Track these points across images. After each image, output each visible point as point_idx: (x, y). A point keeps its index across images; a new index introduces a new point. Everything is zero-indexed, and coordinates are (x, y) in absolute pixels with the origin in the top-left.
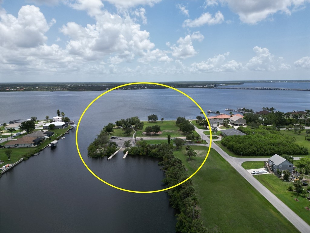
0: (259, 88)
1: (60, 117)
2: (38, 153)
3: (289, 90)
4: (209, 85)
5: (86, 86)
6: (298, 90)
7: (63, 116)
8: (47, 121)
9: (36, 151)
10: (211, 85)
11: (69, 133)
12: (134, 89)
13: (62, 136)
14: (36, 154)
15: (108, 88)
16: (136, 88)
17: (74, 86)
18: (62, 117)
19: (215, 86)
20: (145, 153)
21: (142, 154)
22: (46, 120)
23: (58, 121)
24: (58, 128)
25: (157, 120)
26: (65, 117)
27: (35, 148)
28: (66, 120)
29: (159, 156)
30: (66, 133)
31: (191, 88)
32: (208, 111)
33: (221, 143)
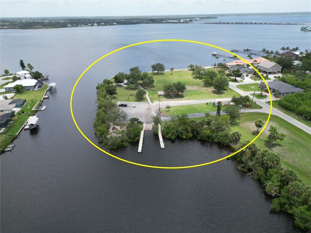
0: (239, 22)
1: (27, 72)
2: (11, 146)
3: (270, 24)
4: (184, 20)
5: (41, 22)
6: (279, 24)
7: (32, 70)
8: (7, 77)
9: (7, 142)
10: (187, 20)
11: (48, 98)
12: (102, 25)
13: (40, 105)
14: (9, 149)
15: (70, 25)
16: (104, 24)
17: (24, 22)
18: (30, 71)
19: (191, 21)
20: (191, 135)
21: (186, 136)
22: (5, 75)
23: (25, 78)
24: (29, 90)
25: (164, 70)
26: (34, 71)
27: (4, 135)
28: (36, 76)
29: (216, 140)
30: (44, 98)
31: (165, 23)
32: (213, 53)
33: (279, 104)
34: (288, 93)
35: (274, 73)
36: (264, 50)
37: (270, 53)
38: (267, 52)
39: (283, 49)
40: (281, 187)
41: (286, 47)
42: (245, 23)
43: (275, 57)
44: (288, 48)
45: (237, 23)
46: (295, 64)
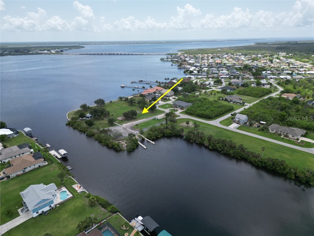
32: (122, 86)
33: (186, 113)
34: (186, 107)
35: (171, 96)
36: (157, 82)
37: (161, 83)
38: (160, 83)
39: (166, 79)
40: (209, 142)
41: (167, 78)
42: (116, 54)
43: (165, 85)
44: (168, 79)
45: (109, 54)
46: (179, 89)
